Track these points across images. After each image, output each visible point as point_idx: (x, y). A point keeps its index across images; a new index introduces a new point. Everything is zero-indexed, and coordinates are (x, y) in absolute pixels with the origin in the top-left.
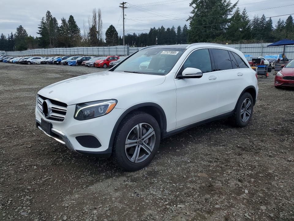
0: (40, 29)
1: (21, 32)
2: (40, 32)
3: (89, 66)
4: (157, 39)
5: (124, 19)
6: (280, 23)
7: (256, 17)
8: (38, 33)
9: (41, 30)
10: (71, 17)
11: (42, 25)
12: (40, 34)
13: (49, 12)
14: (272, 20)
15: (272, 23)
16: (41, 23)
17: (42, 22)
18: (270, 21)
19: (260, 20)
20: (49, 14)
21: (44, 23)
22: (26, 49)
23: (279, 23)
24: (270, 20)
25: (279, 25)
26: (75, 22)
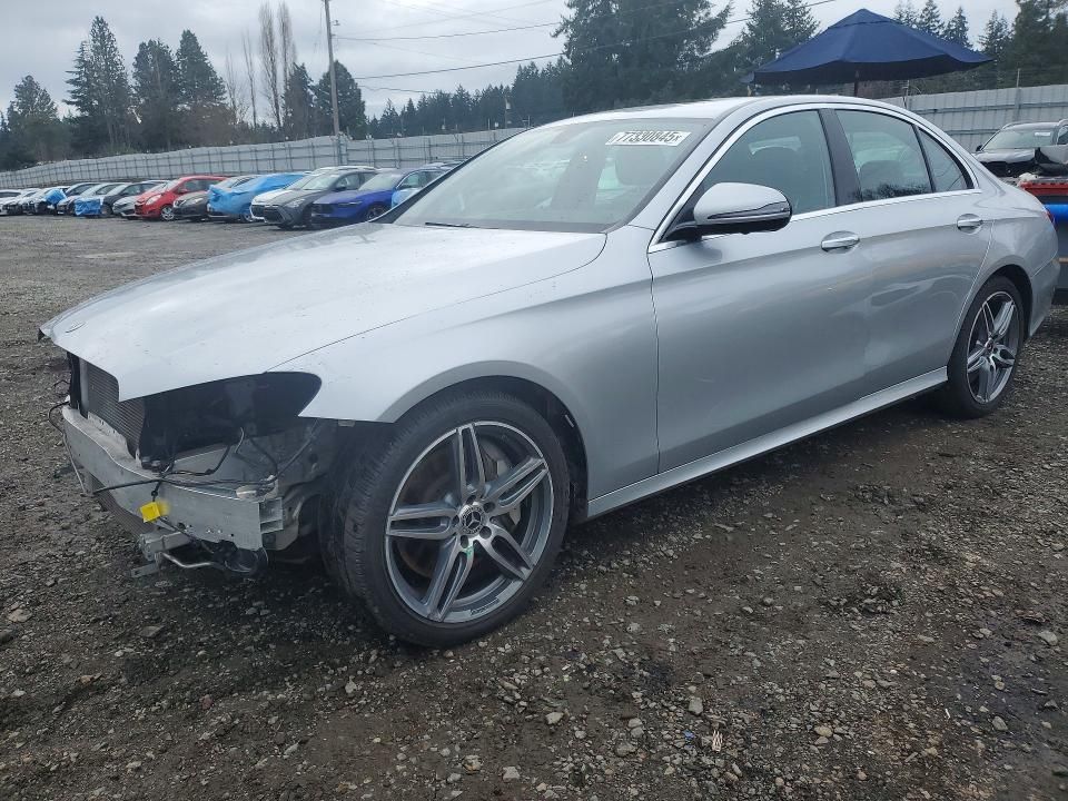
0: (73, 88)
1: (33, 101)
2: (75, 97)
3: (124, 215)
4: (508, 107)
5: (330, 36)
6: (995, 29)
7: (904, 9)
8: (69, 103)
9: (79, 91)
10: (189, 39)
11: (80, 73)
12: (77, 104)
13: (102, 22)
14: (964, 18)
15: (965, 30)
16: (77, 63)
17: (81, 60)
18: (961, 20)
19: (918, 20)
20: (101, 29)
21: (86, 64)
22: (32, 162)
23: (991, 28)
24: (961, 17)
25: (993, 36)
26: (202, 56)
